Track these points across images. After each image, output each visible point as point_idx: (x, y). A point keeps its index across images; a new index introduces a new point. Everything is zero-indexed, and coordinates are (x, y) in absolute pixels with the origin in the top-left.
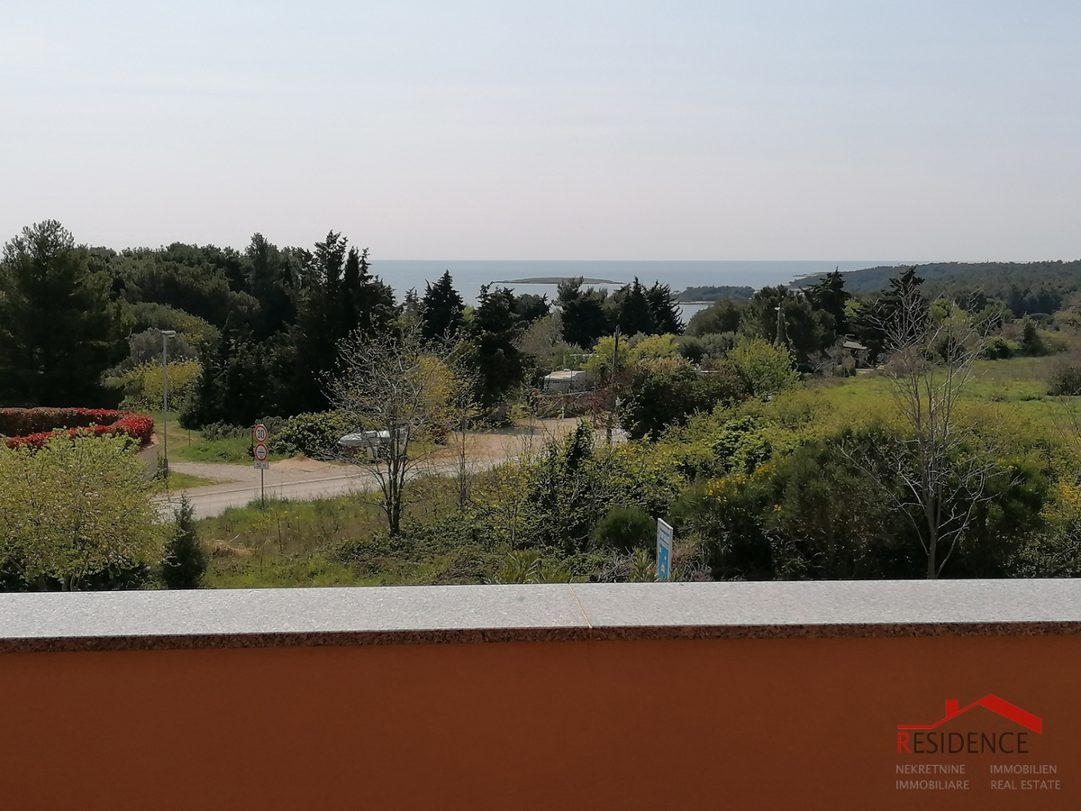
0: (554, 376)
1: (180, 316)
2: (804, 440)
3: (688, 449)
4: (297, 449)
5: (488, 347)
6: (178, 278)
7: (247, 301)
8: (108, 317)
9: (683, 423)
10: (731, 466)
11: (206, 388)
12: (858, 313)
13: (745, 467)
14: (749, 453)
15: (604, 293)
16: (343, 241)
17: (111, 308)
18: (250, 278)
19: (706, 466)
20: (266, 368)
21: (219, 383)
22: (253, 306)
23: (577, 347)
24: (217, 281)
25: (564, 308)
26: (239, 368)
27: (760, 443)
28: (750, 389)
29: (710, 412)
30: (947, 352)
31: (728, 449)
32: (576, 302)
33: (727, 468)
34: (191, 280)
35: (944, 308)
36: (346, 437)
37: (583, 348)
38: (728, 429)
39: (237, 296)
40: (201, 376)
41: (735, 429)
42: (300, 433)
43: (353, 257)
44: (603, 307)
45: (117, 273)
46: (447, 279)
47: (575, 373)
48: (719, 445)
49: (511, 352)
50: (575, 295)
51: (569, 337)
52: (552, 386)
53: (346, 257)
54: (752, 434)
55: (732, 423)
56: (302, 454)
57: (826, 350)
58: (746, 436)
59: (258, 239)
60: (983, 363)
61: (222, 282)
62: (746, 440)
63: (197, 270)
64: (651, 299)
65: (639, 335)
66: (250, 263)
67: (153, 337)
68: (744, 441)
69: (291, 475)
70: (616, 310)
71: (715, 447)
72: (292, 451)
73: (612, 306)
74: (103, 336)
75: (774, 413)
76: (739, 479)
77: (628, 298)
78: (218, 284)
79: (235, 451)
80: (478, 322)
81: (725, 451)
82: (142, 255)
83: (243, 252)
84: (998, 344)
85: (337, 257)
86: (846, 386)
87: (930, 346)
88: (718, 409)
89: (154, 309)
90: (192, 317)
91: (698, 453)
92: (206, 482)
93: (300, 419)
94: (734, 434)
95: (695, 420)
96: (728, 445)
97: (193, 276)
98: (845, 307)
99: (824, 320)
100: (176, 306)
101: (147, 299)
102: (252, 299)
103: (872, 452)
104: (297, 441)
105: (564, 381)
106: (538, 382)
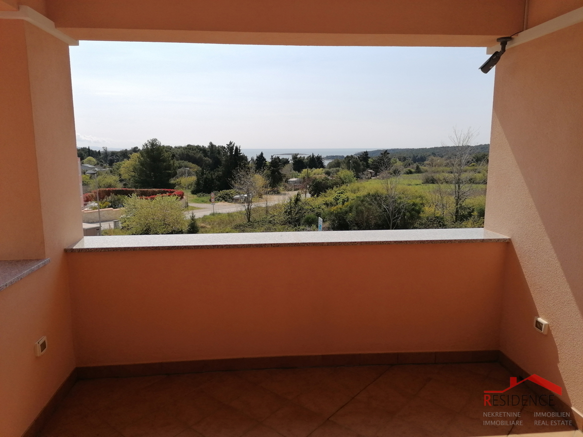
0: (291, 180)
1: (190, 164)
2: (357, 196)
3: (327, 199)
5: (273, 172)
6: (190, 154)
7: (208, 160)
8: (171, 164)
9: (325, 192)
11: (198, 183)
12: (372, 162)
13: (342, 203)
14: (343, 200)
15: (304, 157)
16: (234, 144)
17: (172, 162)
18: (209, 154)
19: (331, 203)
20: (214, 178)
21: (201, 182)
23: (297, 172)
24: (200, 155)
25: (294, 161)
26: (206, 178)
27: (346, 197)
28: (343, 183)
29: (333, 189)
30: (396, 172)
32: (297, 160)
33: (337, 204)
34: (193, 154)
35: (395, 161)
36: (236, 196)
37: (299, 172)
38: (337, 193)
39: (206, 159)
40: (197, 180)
41: (339, 193)
42: (223, 195)
43: (236, 148)
44: (304, 161)
45: (173, 153)
46: (262, 154)
47: (296, 179)
49: (279, 173)
50: (297, 158)
51: (295, 170)
52: (291, 182)
53: (235, 148)
54: (344, 195)
56: (224, 201)
57: (363, 172)
58: (342, 195)
59: (211, 143)
60: (405, 175)
63: (195, 152)
64: (317, 159)
65: (314, 169)
66: (209, 150)
67: (183, 170)
68: (342, 197)
69: (221, 206)
71: (334, 198)
72: (221, 200)
73: (306, 161)
74: (170, 170)
75: (350, 189)
76: (340, 206)
77: (310, 159)
79: (206, 200)
80: (271, 165)
81: (336, 199)
82: (180, 148)
83: (207, 147)
84: (409, 170)
85: (232, 148)
86: (369, 182)
87: (391, 171)
88: (335, 188)
89: (183, 162)
90: (193, 164)
91: (329, 200)
92: (198, 208)
93: (223, 192)
94: (339, 195)
95: (329, 191)
98: (368, 161)
99: (363, 164)
100: (189, 161)
101: (181, 160)
102: (210, 160)
103: (375, 199)
104: (222, 197)
105: (294, 181)
106: (287, 181)
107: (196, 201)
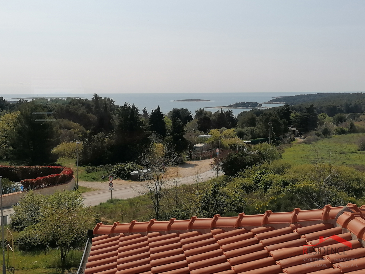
0: (197, 145)
1: (71, 123)
2: (283, 180)
3: (245, 180)
4: (117, 176)
5: (176, 139)
6: (70, 110)
7: (93, 117)
8: (53, 131)
9: (243, 171)
10: (259, 187)
11: (84, 153)
12: (295, 118)
13: (264, 187)
14: (265, 183)
15: (211, 113)
16: (129, 105)
18: (93, 109)
19: (251, 186)
20: (104, 146)
21: (89, 151)
22: (95, 118)
23: (203, 133)
24: (83, 110)
25: (198, 119)
26: (95, 146)
27: (268, 180)
28: (264, 158)
29: (252, 168)
30: (326, 133)
31: (258, 181)
33: (258, 187)
34: (74, 110)
35: (323, 116)
36: (133, 172)
37: (205, 133)
38: (257, 174)
39: (90, 115)
40: (83, 149)
41: (260, 174)
42: (118, 171)
44: (211, 118)
45: (50, 108)
46: (159, 108)
47: (204, 144)
48: (255, 179)
50: (202, 114)
51: (200, 129)
52: (196, 149)
54: (265, 176)
55: (259, 172)
56: (119, 178)
57: (285, 134)
58: (264, 177)
59: (96, 96)
60: (337, 136)
61: (84, 111)
62: (264, 178)
63: (76, 107)
64: (227, 115)
65: (223, 128)
66: (93, 104)
67: (64, 132)
68: (263, 178)
69: (117, 186)
70: (215, 119)
71: (254, 180)
72: (116, 177)
75: (272, 167)
76: (266, 204)
77: (219, 115)
78: (83, 112)
79: (97, 177)
80: (173, 130)
81: (257, 182)
82: (57, 100)
83: (91, 100)
84: (342, 129)
86: (292, 148)
87: (319, 132)
88: (254, 166)
89: (63, 121)
90: (75, 123)
91: (248, 182)
92: (90, 190)
93: (118, 166)
94: (260, 176)
95: (247, 171)
96: (258, 180)
97: (75, 109)
98: (290, 116)
99: (284, 123)
100: (70, 120)
101: (60, 118)
102: (94, 116)
103: (307, 197)
104: (117, 174)
105: (201, 147)
106: (192, 148)
107: (86, 179)
